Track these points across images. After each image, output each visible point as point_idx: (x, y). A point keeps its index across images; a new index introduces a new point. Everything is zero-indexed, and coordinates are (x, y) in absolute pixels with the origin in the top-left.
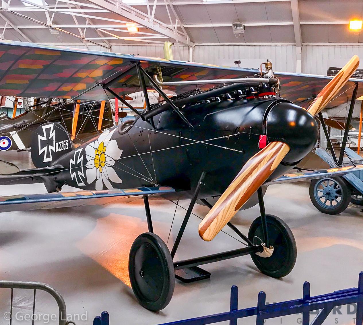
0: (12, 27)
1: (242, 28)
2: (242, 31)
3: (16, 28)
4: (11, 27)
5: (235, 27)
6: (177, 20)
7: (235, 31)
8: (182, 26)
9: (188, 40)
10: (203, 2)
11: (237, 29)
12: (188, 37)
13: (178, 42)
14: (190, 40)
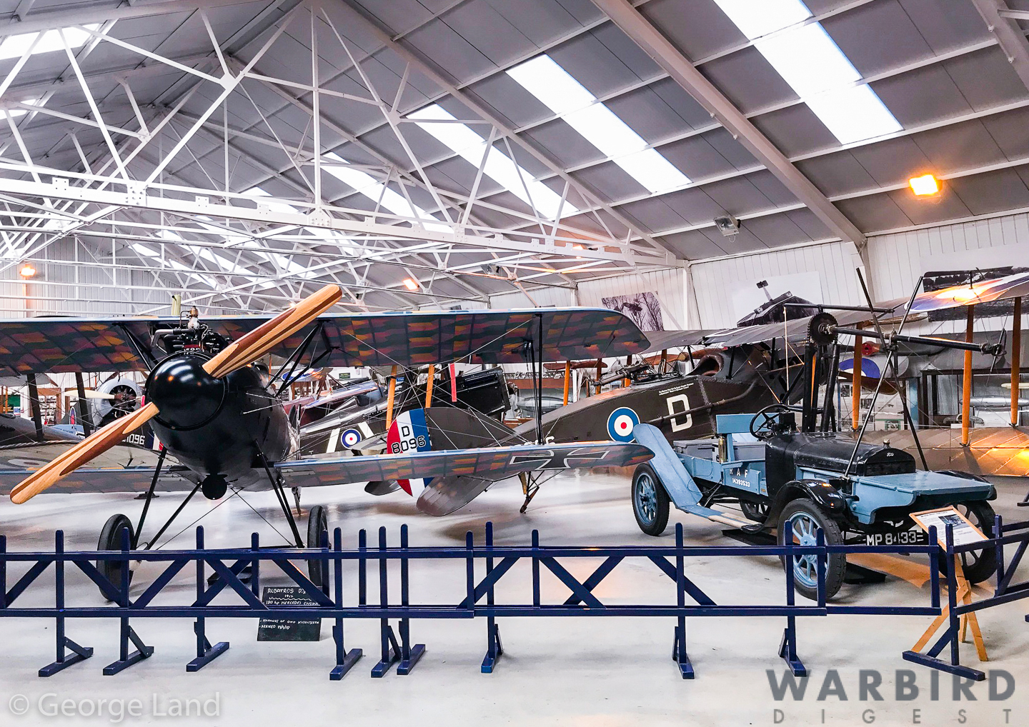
1: (734, 224)
5: (723, 225)
6: (630, 230)
7: (726, 231)
8: (649, 237)
9: (670, 257)
10: (651, 193)
11: (728, 227)
12: (667, 252)
13: (634, 264)
14: (675, 256)
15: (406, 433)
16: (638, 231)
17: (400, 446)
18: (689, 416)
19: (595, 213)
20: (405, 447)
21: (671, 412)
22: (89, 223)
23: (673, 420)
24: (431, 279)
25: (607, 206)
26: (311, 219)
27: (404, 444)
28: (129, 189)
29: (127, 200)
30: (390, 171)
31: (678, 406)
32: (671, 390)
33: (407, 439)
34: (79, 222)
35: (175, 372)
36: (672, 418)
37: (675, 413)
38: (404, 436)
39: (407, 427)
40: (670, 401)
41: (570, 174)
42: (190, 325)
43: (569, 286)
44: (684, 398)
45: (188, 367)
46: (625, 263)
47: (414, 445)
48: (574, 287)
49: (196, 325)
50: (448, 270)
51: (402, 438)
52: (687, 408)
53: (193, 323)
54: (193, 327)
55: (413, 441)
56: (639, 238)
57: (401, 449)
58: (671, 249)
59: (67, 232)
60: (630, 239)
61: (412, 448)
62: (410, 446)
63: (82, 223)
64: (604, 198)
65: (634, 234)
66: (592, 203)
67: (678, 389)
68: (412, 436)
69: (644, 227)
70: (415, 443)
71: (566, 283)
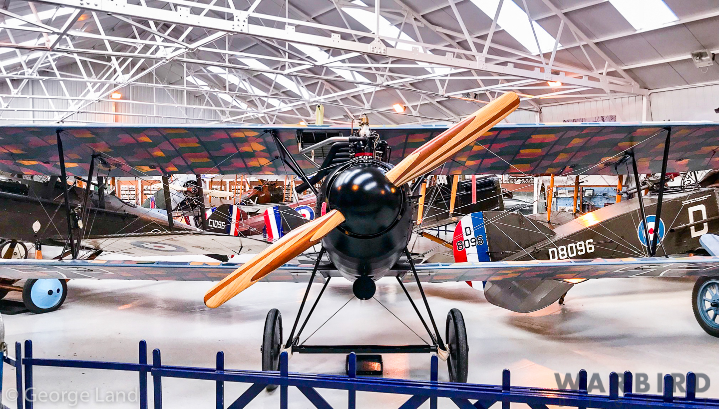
0: (429, 100)
1: (708, 57)
2: (709, 62)
3: (434, 102)
4: (429, 102)
5: (698, 58)
6: (607, 63)
7: (699, 64)
8: (620, 69)
9: (635, 87)
10: (636, 30)
11: (702, 60)
12: (633, 83)
13: (609, 91)
14: (639, 86)
15: (468, 233)
16: (613, 64)
17: (463, 243)
18: (706, 224)
19: (582, 47)
20: (467, 245)
21: (692, 221)
22: (193, 49)
23: (692, 228)
24: (419, 103)
25: (591, 42)
26: (372, 47)
27: (467, 243)
28: (235, 18)
29: (233, 27)
30: (407, 14)
31: (698, 214)
32: (692, 201)
33: (469, 238)
34: (185, 49)
35: (358, 181)
36: (692, 225)
37: (694, 221)
38: (467, 235)
39: (469, 227)
40: (691, 210)
41: (565, 14)
42: (362, 133)
43: (535, 109)
44: (702, 208)
45: (368, 175)
46: (601, 91)
47: (474, 244)
48: (539, 110)
49: (368, 133)
50: (446, 95)
51: (465, 238)
52: (705, 217)
53: (365, 132)
54: (365, 135)
55: (473, 240)
56: (613, 69)
57: (464, 247)
58: (636, 79)
59: (171, 58)
60: (607, 70)
61: (472, 246)
62: (471, 244)
63: (187, 50)
64: (589, 35)
65: (609, 66)
66: (581, 39)
67: (698, 199)
68: (473, 235)
69: (617, 60)
70: (475, 241)
71: (533, 107)
